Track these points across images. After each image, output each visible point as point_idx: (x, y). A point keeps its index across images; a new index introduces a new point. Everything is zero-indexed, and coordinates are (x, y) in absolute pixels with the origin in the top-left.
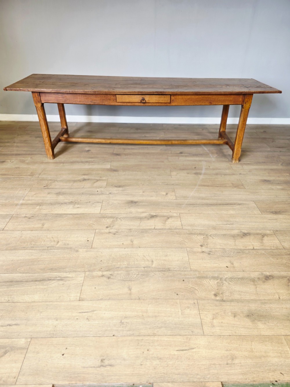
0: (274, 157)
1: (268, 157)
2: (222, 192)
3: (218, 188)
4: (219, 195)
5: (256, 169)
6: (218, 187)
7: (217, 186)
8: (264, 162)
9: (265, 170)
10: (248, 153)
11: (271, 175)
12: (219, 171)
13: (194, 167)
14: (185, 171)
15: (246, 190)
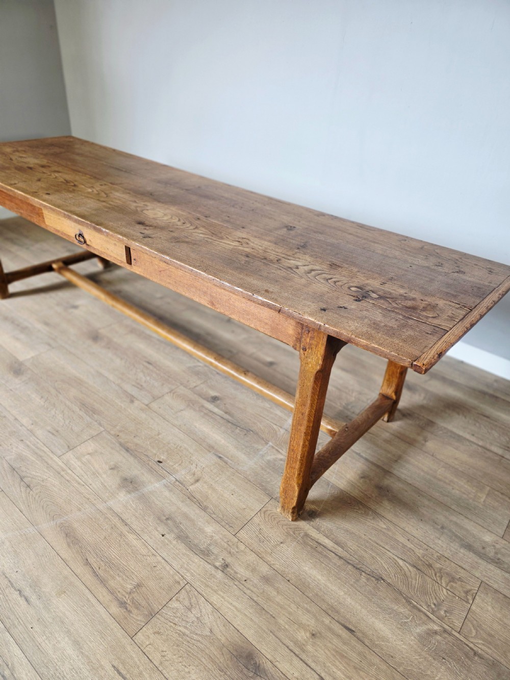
0: (453, 579)
1: (430, 566)
2: (61, 592)
3: (80, 569)
4: (33, 599)
5: (302, 587)
6: (87, 563)
7: (92, 560)
8: (379, 578)
9: (331, 611)
10: (386, 509)
11: (309, 648)
12: (193, 511)
13: (162, 457)
14: (120, 458)
15: (126, 641)
